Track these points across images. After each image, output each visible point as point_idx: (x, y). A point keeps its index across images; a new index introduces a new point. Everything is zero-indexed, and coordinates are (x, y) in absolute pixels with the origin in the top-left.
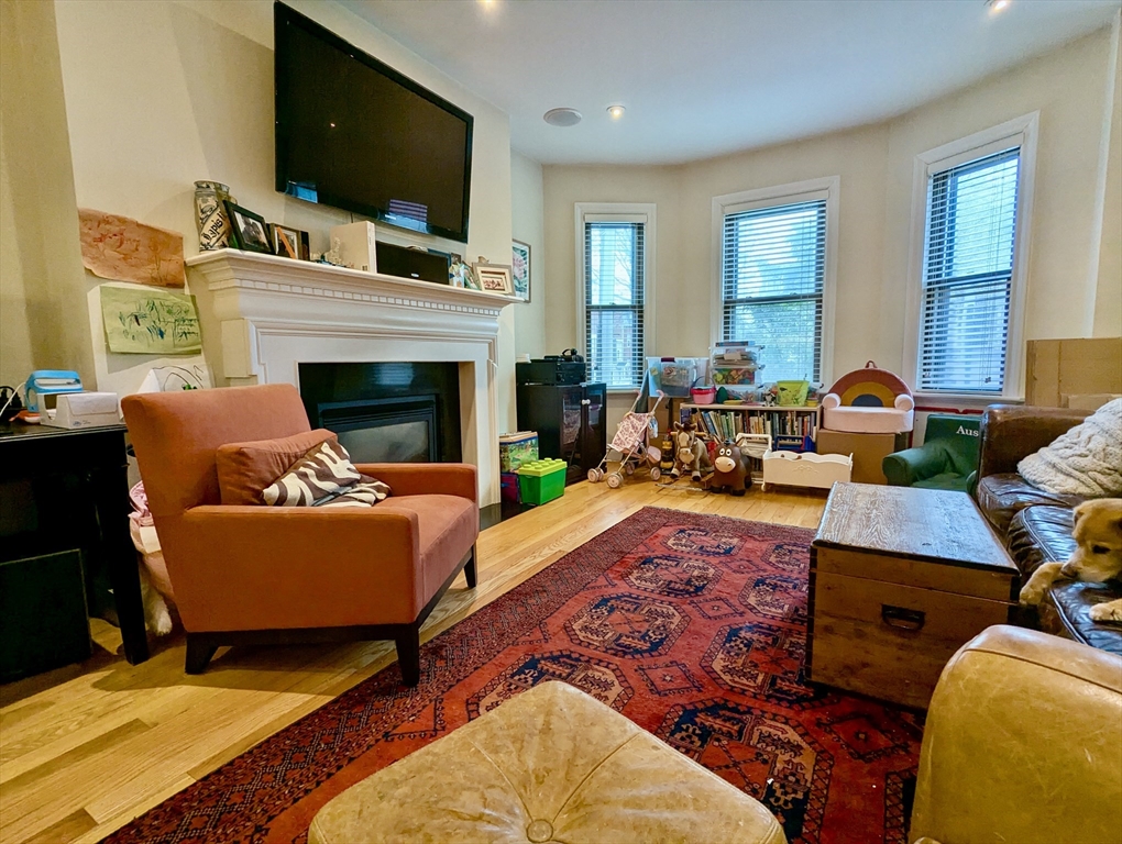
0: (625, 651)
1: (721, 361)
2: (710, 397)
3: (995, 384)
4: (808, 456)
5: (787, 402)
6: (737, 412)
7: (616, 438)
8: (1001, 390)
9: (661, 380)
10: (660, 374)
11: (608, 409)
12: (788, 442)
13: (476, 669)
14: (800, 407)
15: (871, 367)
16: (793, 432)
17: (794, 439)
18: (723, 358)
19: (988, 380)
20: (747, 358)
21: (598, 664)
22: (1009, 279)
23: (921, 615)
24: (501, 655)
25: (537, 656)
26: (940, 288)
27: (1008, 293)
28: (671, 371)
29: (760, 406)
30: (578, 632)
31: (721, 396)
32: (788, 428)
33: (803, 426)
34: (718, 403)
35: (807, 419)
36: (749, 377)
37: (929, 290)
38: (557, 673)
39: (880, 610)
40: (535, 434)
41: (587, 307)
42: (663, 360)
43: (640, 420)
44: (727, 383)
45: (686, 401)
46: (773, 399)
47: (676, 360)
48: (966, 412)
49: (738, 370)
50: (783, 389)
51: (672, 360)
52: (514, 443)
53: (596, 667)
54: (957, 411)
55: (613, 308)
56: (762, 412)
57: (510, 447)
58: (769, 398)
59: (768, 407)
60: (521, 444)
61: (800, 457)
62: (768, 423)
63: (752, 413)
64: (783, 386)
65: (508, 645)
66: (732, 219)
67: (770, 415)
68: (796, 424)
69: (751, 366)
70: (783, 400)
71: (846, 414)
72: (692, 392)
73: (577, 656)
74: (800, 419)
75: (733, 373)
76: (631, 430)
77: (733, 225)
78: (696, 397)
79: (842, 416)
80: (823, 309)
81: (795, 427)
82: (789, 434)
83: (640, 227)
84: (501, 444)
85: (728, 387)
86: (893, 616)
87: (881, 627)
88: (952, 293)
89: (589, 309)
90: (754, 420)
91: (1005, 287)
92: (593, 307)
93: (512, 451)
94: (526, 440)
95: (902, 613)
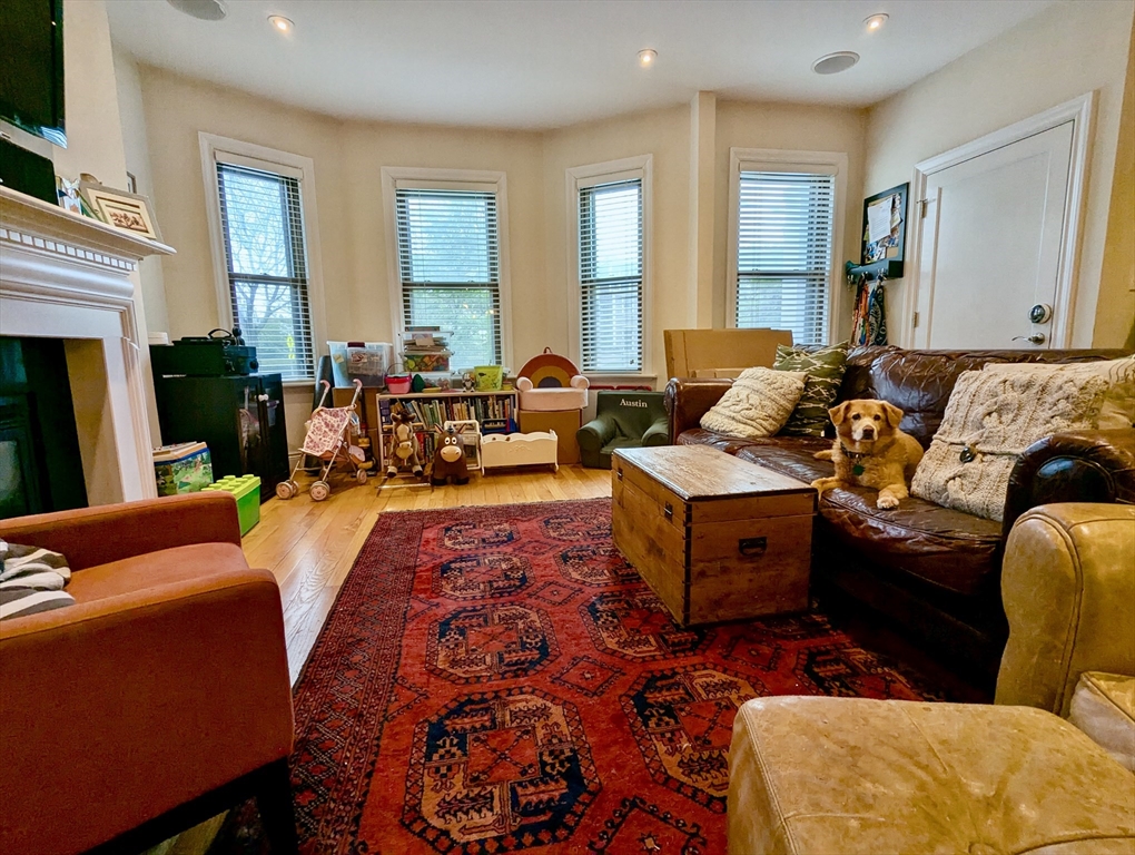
0: (520, 669)
1: (414, 347)
2: (407, 386)
3: (635, 366)
4: (515, 437)
5: (487, 387)
6: (441, 400)
7: (307, 439)
8: (640, 369)
9: (348, 369)
10: (347, 361)
11: (285, 406)
12: (490, 425)
13: (369, 775)
14: (498, 391)
15: (548, 352)
16: (495, 416)
17: (496, 422)
18: (414, 344)
19: (632, 362)
20: (439, 344)
21: (510, 695)
22: (640, 283)
23: (764, 539)
24: (384, 742)
25: (434, 719)
26: (591, 287)
27: (640, 294)
28: (361, 358)
29: (460, 392)
30: (451, 670)
31: (417, 385)
32: (490, 412)
33: (504, 408)
34: (415, 392)
35: (507, 401)
36: (441, 364)
37: (583, 287)
38: (478, 725)
39: (737, 544)
40: (203, 445)
41: (230, 275)
42: (350, 345)
43: (336, 415)
44: (420, 370)
45: (380, 391)
46: (473, 385)
47: (366, 344)
48: (619, 388)
49: (430, 356)
50: (482, 375)
51: (362, 345)
52: (179, 460)
53: (511, 698)
54: (612, 388)
55: (266, 279)
56: (464, 398)
57: (175, 466)
58: (468, 384)
59: (469, 393)
60: (188, 461)
61: (508, 439)
62: (472, 409)
63: (455, 399)
64: (481, 371)
65: (382, 724)
66: (403, 195)
67: (473, 399)
68: (496, 407)
69: (442, 352)
70: (482, 385)
71: (537, 394)
72: (386, 382)
73: (480, 696)
74: (500, 402)
75: (426, 359)
76: (324, 428)
77: (404, 201)
78: (393, 387)
79: (536, 397)
80: (501, 298)
81: (496, 411)
82: (492, 418)
83: (292, 184)
84: (156, 464)
85: (424, 375)
86: (748, 547)
87: (740, 559)
88: (598, 292)
89: (233, 278)
90: (456, 407)
91: (636, 288)
92: (238, 276)
93: (177, 472)
94: (194, 455)
95: (753, 543)
